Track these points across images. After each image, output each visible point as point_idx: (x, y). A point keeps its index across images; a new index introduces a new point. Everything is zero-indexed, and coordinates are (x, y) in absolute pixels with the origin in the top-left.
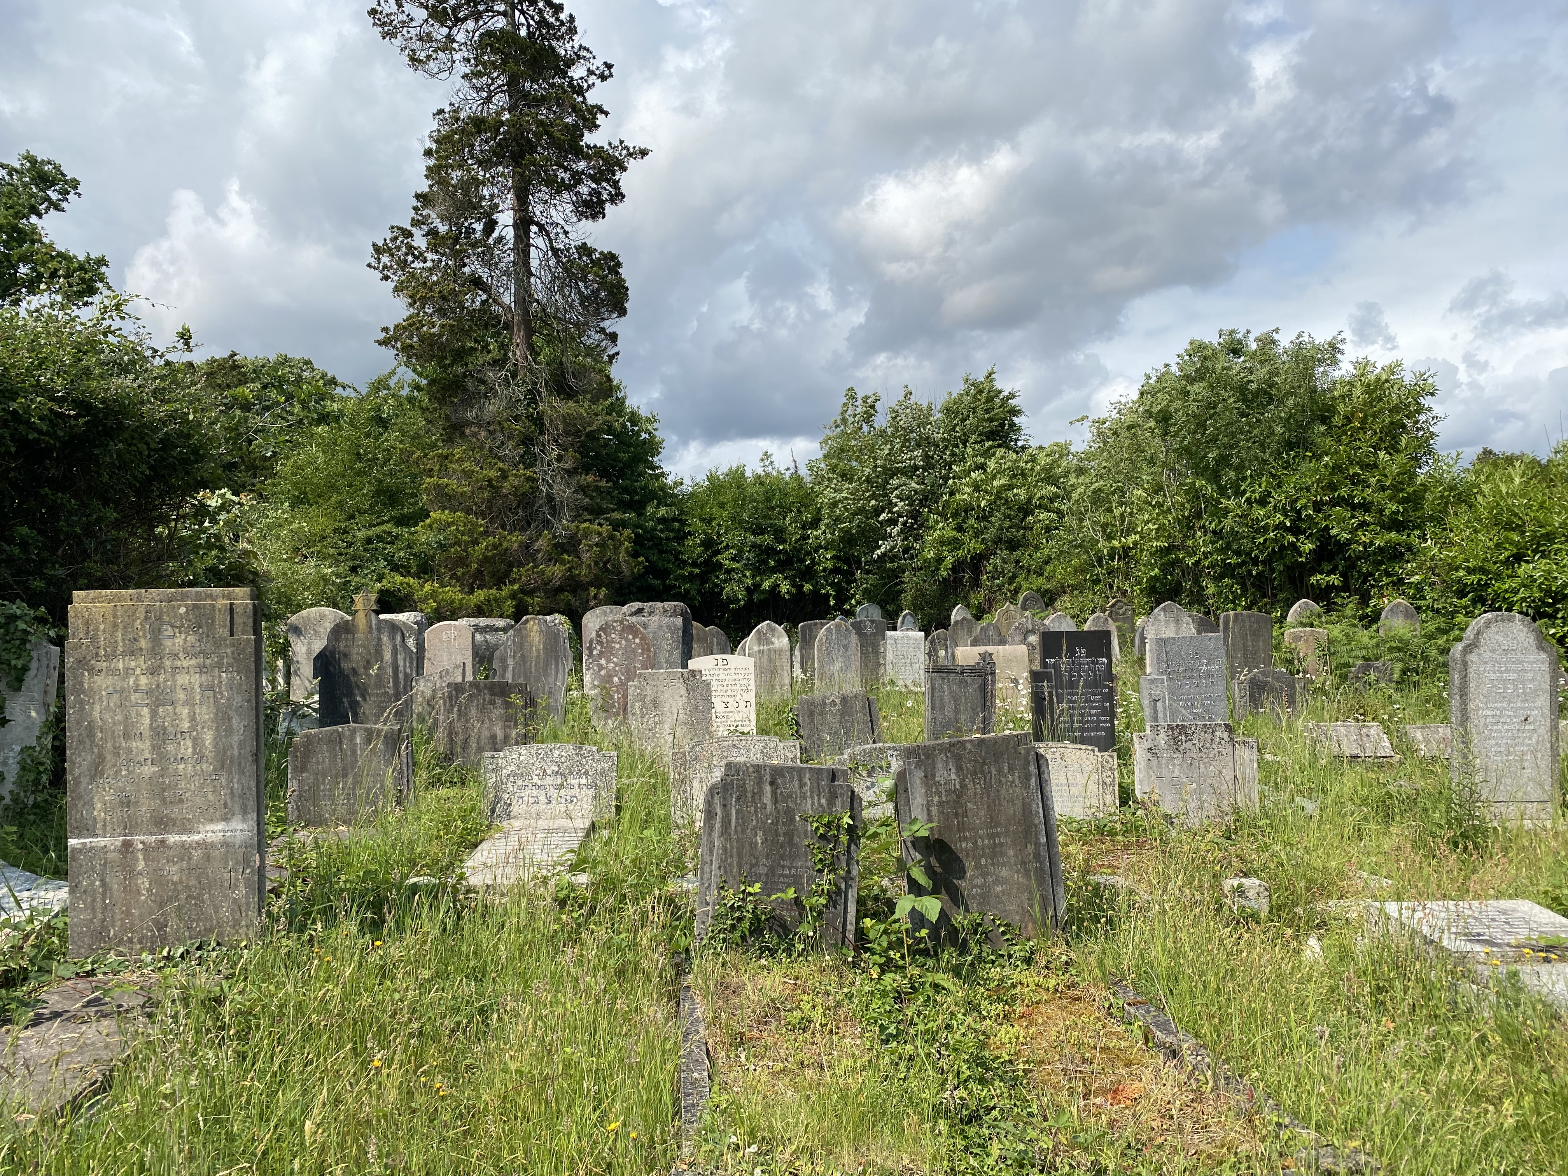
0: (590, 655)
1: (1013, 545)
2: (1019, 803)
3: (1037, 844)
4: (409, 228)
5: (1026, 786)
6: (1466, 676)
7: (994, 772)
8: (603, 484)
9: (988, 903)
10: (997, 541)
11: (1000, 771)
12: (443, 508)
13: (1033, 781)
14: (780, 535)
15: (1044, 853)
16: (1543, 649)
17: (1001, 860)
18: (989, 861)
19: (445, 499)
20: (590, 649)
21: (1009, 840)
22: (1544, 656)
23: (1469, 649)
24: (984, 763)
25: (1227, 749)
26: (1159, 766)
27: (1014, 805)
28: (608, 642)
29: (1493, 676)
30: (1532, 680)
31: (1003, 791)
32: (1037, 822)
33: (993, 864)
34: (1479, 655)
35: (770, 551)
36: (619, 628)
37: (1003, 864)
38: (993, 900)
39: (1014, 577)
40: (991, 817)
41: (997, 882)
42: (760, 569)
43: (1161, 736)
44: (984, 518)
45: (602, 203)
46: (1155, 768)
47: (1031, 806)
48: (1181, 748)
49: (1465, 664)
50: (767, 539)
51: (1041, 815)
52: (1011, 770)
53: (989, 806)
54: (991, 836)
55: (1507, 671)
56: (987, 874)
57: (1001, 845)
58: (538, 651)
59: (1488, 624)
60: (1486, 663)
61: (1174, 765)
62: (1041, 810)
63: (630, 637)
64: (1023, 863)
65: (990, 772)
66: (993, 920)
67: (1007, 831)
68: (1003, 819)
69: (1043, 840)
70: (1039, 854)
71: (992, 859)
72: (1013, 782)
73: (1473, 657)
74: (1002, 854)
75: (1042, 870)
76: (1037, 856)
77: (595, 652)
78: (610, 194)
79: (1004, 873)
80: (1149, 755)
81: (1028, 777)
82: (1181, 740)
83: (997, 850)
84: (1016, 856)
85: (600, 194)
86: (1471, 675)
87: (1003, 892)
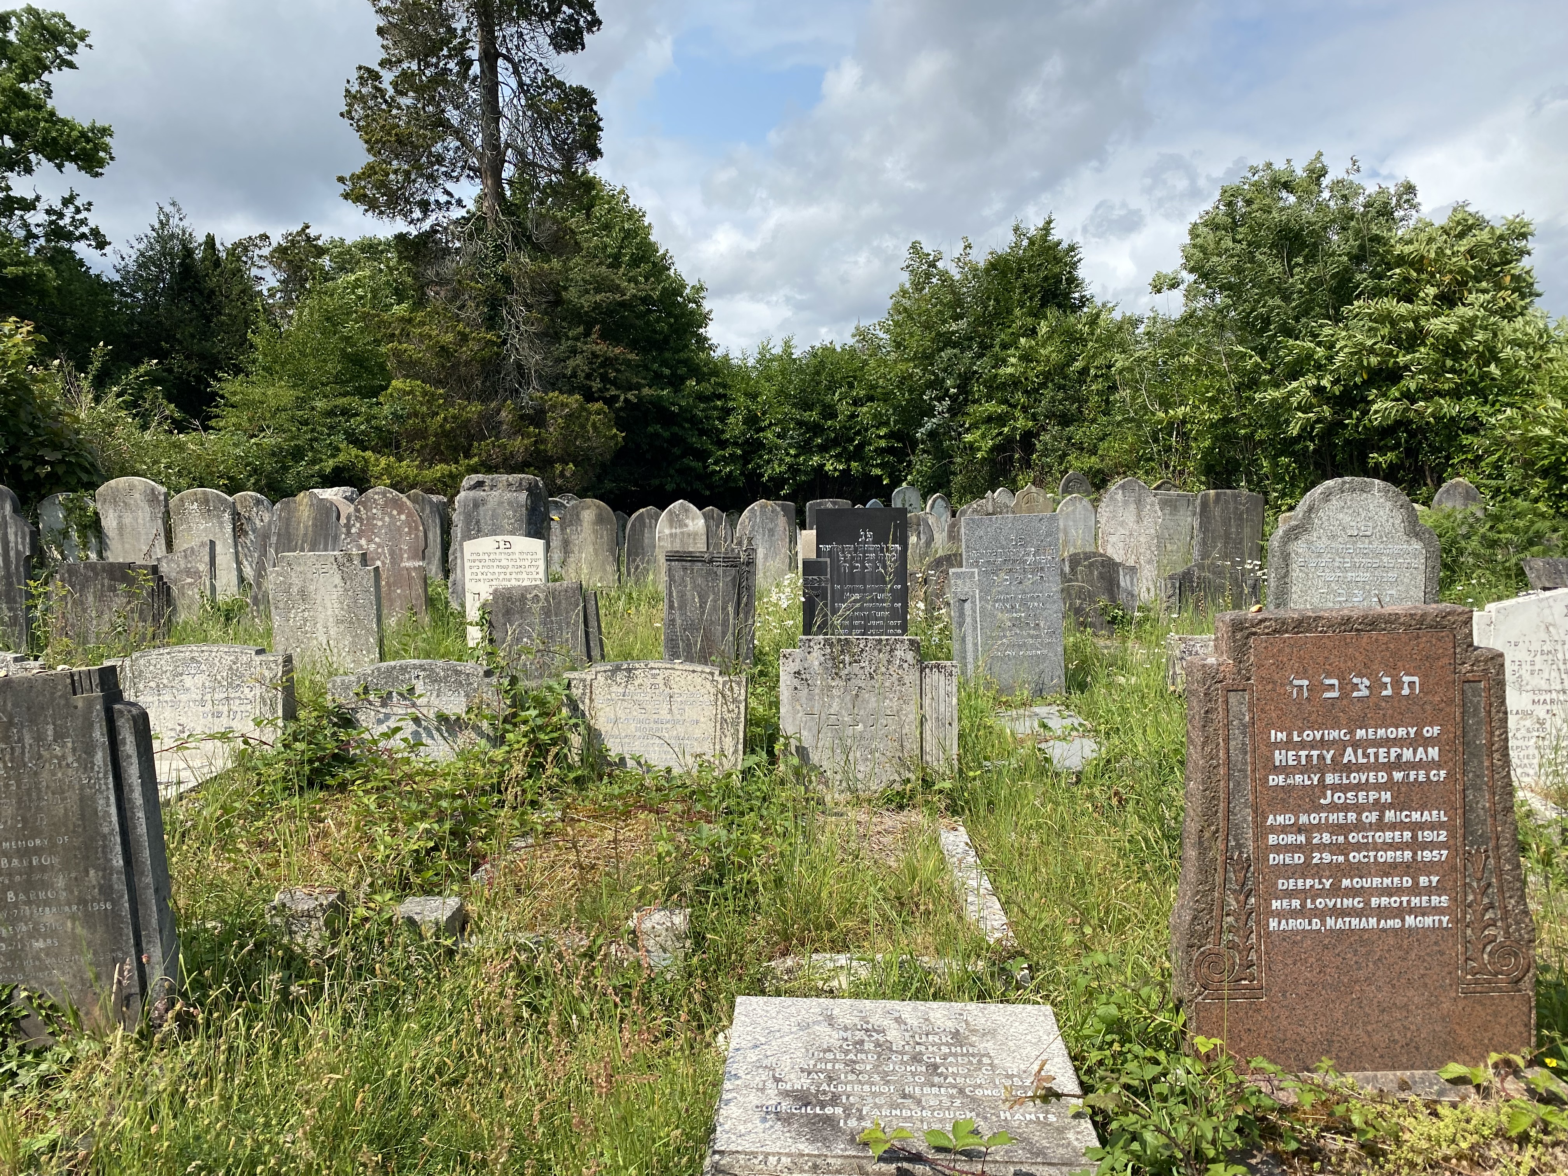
0: (349, 533)
1: (1065, 420)
2: (72, 797)
3: (106, 869)
4: (378, 68)
5: (87, 765)
6: (1286, 575)
7: (28, 740)
8: (632, 356)
9: (22, 968)
10: (1050, 415)
11: (39, 738)
12: (406, 376)
13: (100, 758)
14: (830, 412)
15: (119, 885)
16: (1417, 535)
17: (42, 895)
18: (22, 897)
19: (410, 368)
20: (348, 526)
21: (56, 860)
22: (1417, 545)
23: (1293, 534)
24: (11, 723)
25: (912, 676)
26: (810, 698)
27: (64, 799)
28: (368, 519)
29: (1329, 576)
30: (1396, 582)
31: (45, 775)
32: (106, 830)
33: (29, 902)
34: (1310, 543)
35: (816, 429)
36: (381, 502)
37: (47, 903)
38: (29, 964)
39: (1065, 455)
40: (24, 820)
41: (35, 934)
42: (805, 448)
43: (814, 654)
44: (1033, 393)
45: (579, 32)
46: (804, 700)
47: (95, 802)
48: (843, 673)
49: (1286, 557)
50: (813, 416)
51: (115, 819)
52: (59, 736)
53: (20, 801)
54: (24, 853)
55: (1355, 567)
56: (19, 919)
57: (43, 869)
58: (306, 528)
59: (1327, 496)
60: (1320, 555)
61: (832, 697)
62: (113, 810)
63: (395, 512)
64: (82, 902)
65: (20, 740)
66: (29, 998)
67: (53, 844)
68: (44, 822)
69: (118, 862)
70: (111, 887)
71: (27, 894)
72: (64, 757)
73: (1299, 547)
74: (45, 885)
75: (115, 914)
76: (106, 891)
77: (353, 530)
78: (586, 21)
79: (49, 916)
80: (796, 682)
81: (89, 749)
82: (843, 662)
83: (37, 877)
84: (68, 889)
85: (577, 21)
86: (1296, 573)
87: (48, 951)
